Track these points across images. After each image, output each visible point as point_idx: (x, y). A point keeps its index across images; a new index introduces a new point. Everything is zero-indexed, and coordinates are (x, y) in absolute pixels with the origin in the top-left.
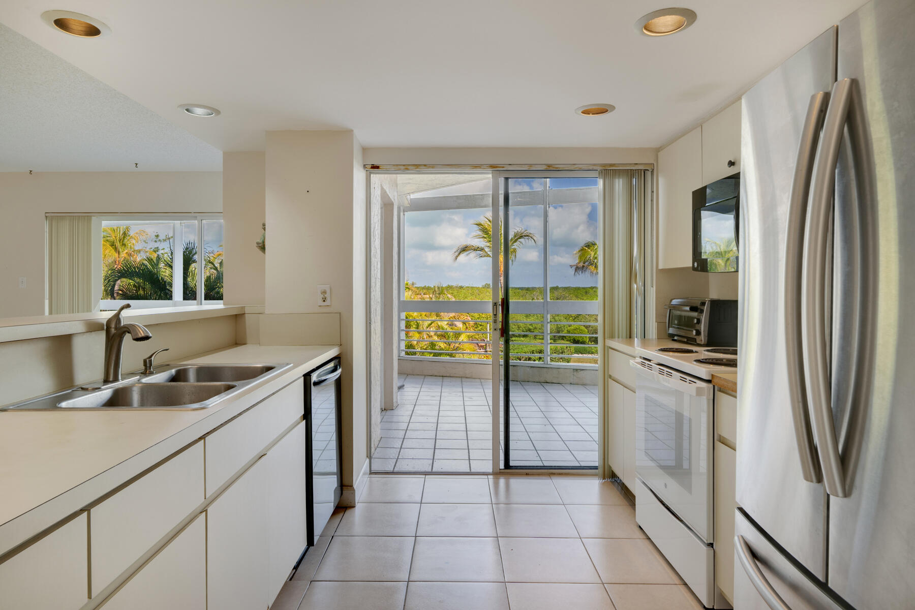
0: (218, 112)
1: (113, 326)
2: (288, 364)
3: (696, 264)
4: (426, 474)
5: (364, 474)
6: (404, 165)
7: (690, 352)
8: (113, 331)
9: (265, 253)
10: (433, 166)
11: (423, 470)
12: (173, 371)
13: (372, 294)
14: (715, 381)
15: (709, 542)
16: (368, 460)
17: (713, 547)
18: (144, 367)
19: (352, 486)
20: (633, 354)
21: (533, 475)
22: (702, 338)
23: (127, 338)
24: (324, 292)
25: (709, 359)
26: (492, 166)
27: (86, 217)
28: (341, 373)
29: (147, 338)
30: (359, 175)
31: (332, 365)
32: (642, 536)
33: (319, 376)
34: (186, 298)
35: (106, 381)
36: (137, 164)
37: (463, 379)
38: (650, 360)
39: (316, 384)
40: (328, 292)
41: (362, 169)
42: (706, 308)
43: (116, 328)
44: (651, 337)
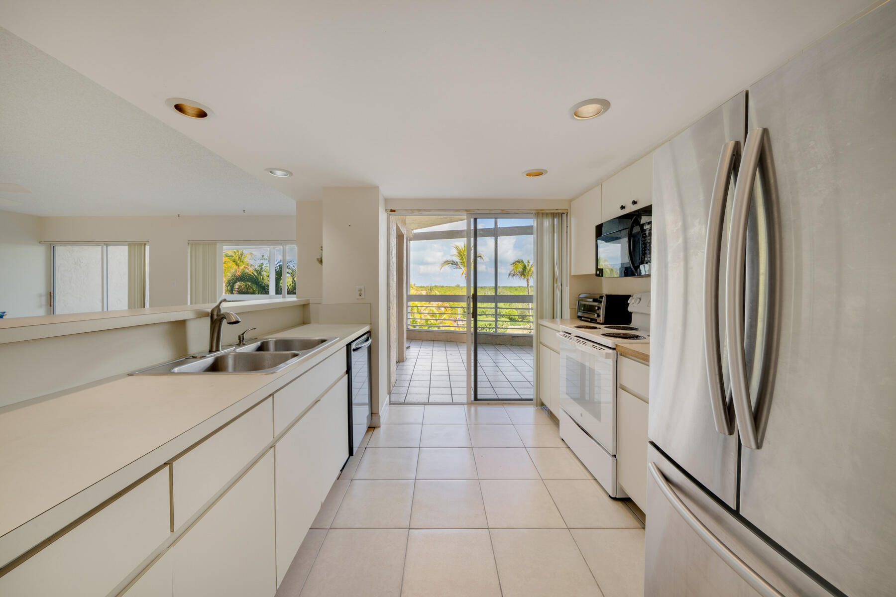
0: (291, 174)
1: (215, 313)
2: (336, 338)
3: (598, 272)
4: (424, 404)
5: (386, 404)
6: (411, 210)
7: (596, 328)
8: (215, 317)
9: (322, 265)
10: (429, 210)
11: (423, 401)
12: (259, 343)
13: (391, 291)
14: (618, 349)
15: (613, 454)
16: (388, 396)
17: (615, 457)
18: (239, 341)
19: (378, 414)
20: (558, 330)
21: (492, 404)
22: (601, 319)
23: (225, 322)
24: (361, 290)
25: (611, 333)
26: (467, 211)
27: (213, 243)
28: (372, 342)
29: (237, 322)
30: (383, 217)
31: (365, 336)
32: (564, 446)
33: (356, 345)
34: (277, 293)
35: (211, 351)
36: (244, 210)
37: (446, 342)
38: (570, 334)
39: (354, 350)
40: (363, 290)
41: (384, 212)
42: (604, 300)
43: (217, 315)
44: (566, 318)
